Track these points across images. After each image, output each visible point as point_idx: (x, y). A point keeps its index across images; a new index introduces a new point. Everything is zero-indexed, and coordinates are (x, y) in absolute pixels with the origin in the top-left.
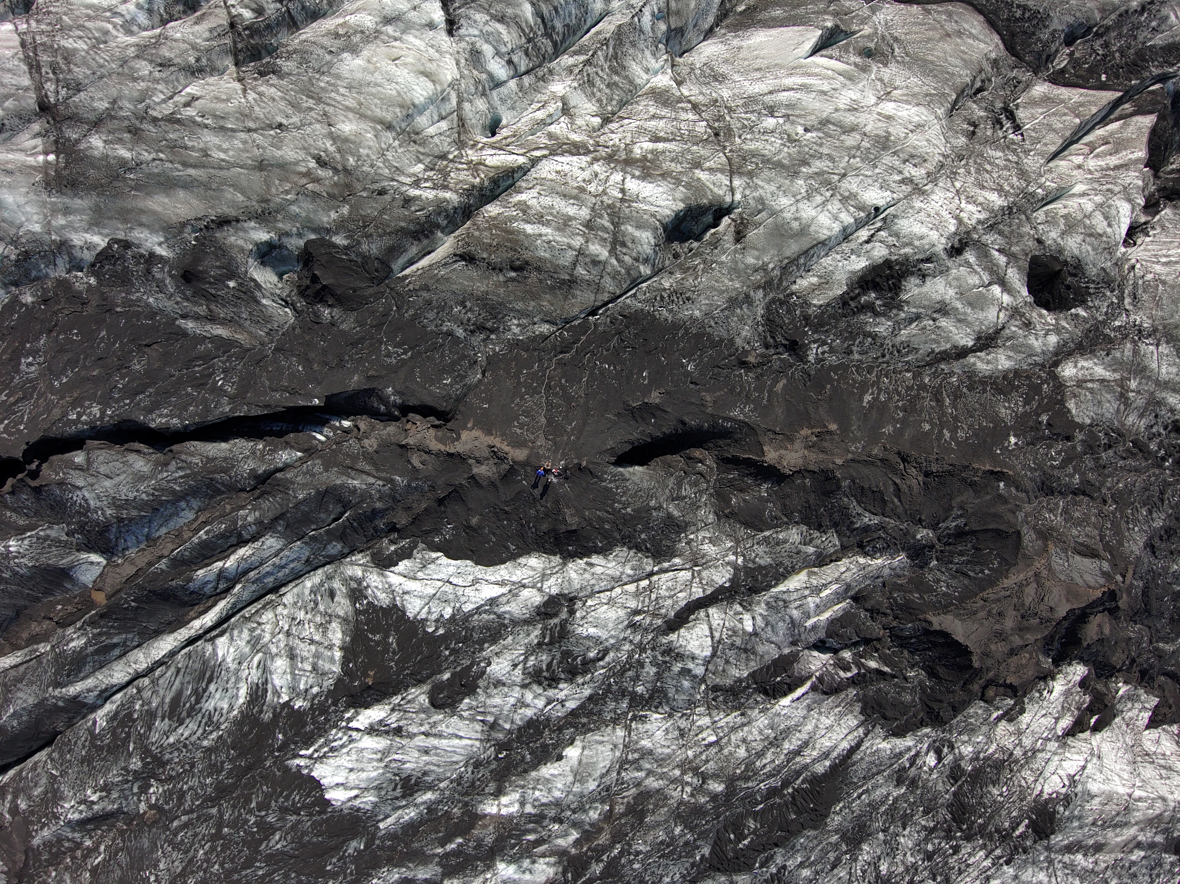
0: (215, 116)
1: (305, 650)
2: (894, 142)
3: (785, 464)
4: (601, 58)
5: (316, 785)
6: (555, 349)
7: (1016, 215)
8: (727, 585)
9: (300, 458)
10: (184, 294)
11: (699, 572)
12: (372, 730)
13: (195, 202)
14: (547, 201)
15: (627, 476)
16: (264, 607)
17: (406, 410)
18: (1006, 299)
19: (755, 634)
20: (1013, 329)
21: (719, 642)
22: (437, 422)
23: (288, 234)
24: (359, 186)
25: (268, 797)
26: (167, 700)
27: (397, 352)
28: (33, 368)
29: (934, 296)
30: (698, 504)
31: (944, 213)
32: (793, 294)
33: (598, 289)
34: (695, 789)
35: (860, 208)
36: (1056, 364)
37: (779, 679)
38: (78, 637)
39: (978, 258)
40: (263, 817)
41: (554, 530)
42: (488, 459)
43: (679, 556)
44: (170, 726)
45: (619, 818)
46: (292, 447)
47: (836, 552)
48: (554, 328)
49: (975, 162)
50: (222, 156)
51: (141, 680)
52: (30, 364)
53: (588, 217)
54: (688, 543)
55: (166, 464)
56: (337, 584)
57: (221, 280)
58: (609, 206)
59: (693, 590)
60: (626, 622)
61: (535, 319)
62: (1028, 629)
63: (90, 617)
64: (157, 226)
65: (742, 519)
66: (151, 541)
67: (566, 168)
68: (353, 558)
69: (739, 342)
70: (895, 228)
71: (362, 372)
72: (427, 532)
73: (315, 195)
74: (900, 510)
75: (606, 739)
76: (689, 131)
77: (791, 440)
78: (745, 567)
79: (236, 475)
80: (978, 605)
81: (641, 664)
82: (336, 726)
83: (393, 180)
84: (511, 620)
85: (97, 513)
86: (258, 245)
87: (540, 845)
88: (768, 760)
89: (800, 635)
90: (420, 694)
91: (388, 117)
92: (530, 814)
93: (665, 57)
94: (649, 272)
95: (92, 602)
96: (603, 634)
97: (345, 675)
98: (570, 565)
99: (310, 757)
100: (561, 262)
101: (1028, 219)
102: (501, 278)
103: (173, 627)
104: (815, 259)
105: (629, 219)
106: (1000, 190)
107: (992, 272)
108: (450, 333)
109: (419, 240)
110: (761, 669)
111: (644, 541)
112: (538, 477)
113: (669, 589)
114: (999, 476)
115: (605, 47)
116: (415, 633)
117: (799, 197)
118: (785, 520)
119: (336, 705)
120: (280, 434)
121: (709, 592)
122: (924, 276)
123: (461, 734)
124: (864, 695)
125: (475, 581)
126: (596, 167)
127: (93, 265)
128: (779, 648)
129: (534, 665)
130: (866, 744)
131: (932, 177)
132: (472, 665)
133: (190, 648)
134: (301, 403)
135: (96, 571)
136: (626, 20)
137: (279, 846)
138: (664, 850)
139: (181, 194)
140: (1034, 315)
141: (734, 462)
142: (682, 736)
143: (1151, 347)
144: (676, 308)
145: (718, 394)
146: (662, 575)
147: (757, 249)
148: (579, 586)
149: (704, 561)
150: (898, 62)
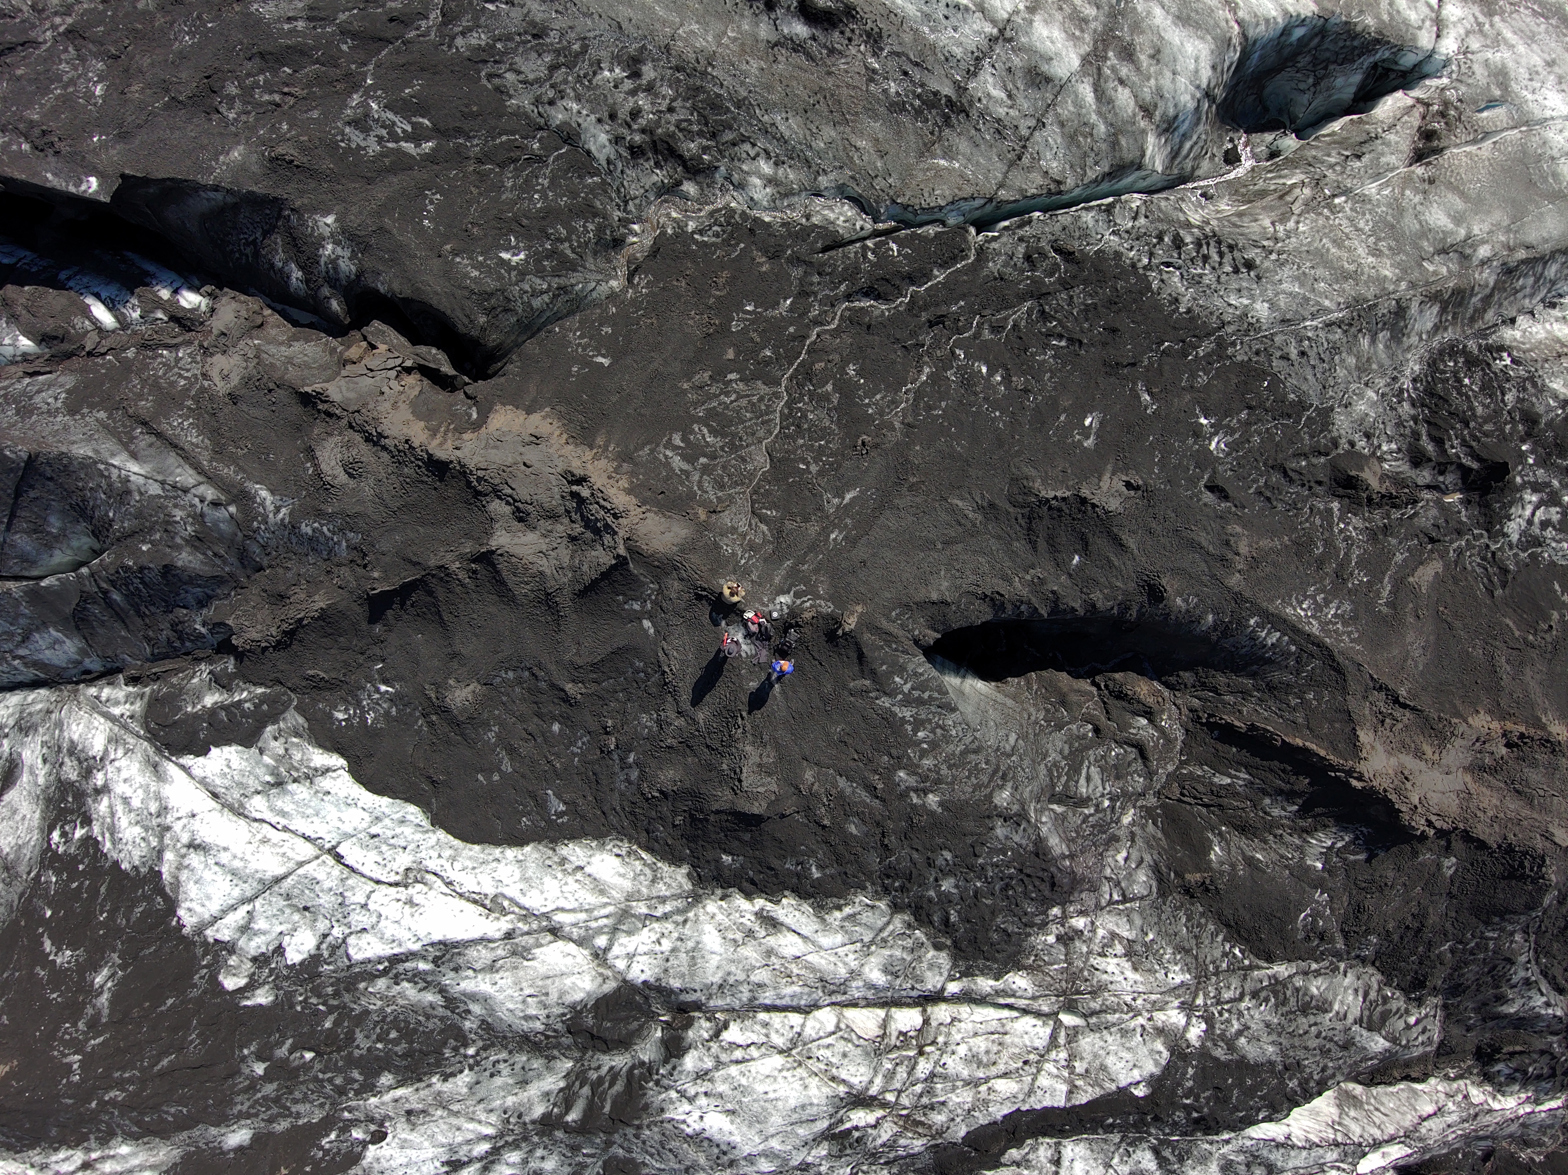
8: (1140, 1092)
9: (22, 358)
11: (1074, 1034)
17: (366, 305)
30: (1115, 830)
32: (1501, 348)
41: (695, 795)
43: (1030, 969)
46: (13, 318)
47: (1422, 1056)
48: (865, 223)
54: (1066, 939)
59: (1043, 1081)
60: (822, 1125)
61: (823, 181)
65: (1228, 912)
68: (106, 692)
69: (1342, 423)
71: (264, 143)
72: (318, 686)
77: (1439, 734)
78: (1203, 1053)
84: (486, 1026)
94: (1160, 168)
96: (744, 1140)
98: (712, 906)
100: (945, 41)
102: (764, 31)
111: (945, 899)
113: (973, 1059)
118: (1340, 945)
121: (1082, 1099)
125: (414, 877)
132: (327, 1124)
134: (50, 179)
141: (1248, 744)
144: (1209, 278)
145: (1266, 543)
146: (964, 1010)
147: (1463, 195)
148: (717, 979)
149: (1095, 1005)
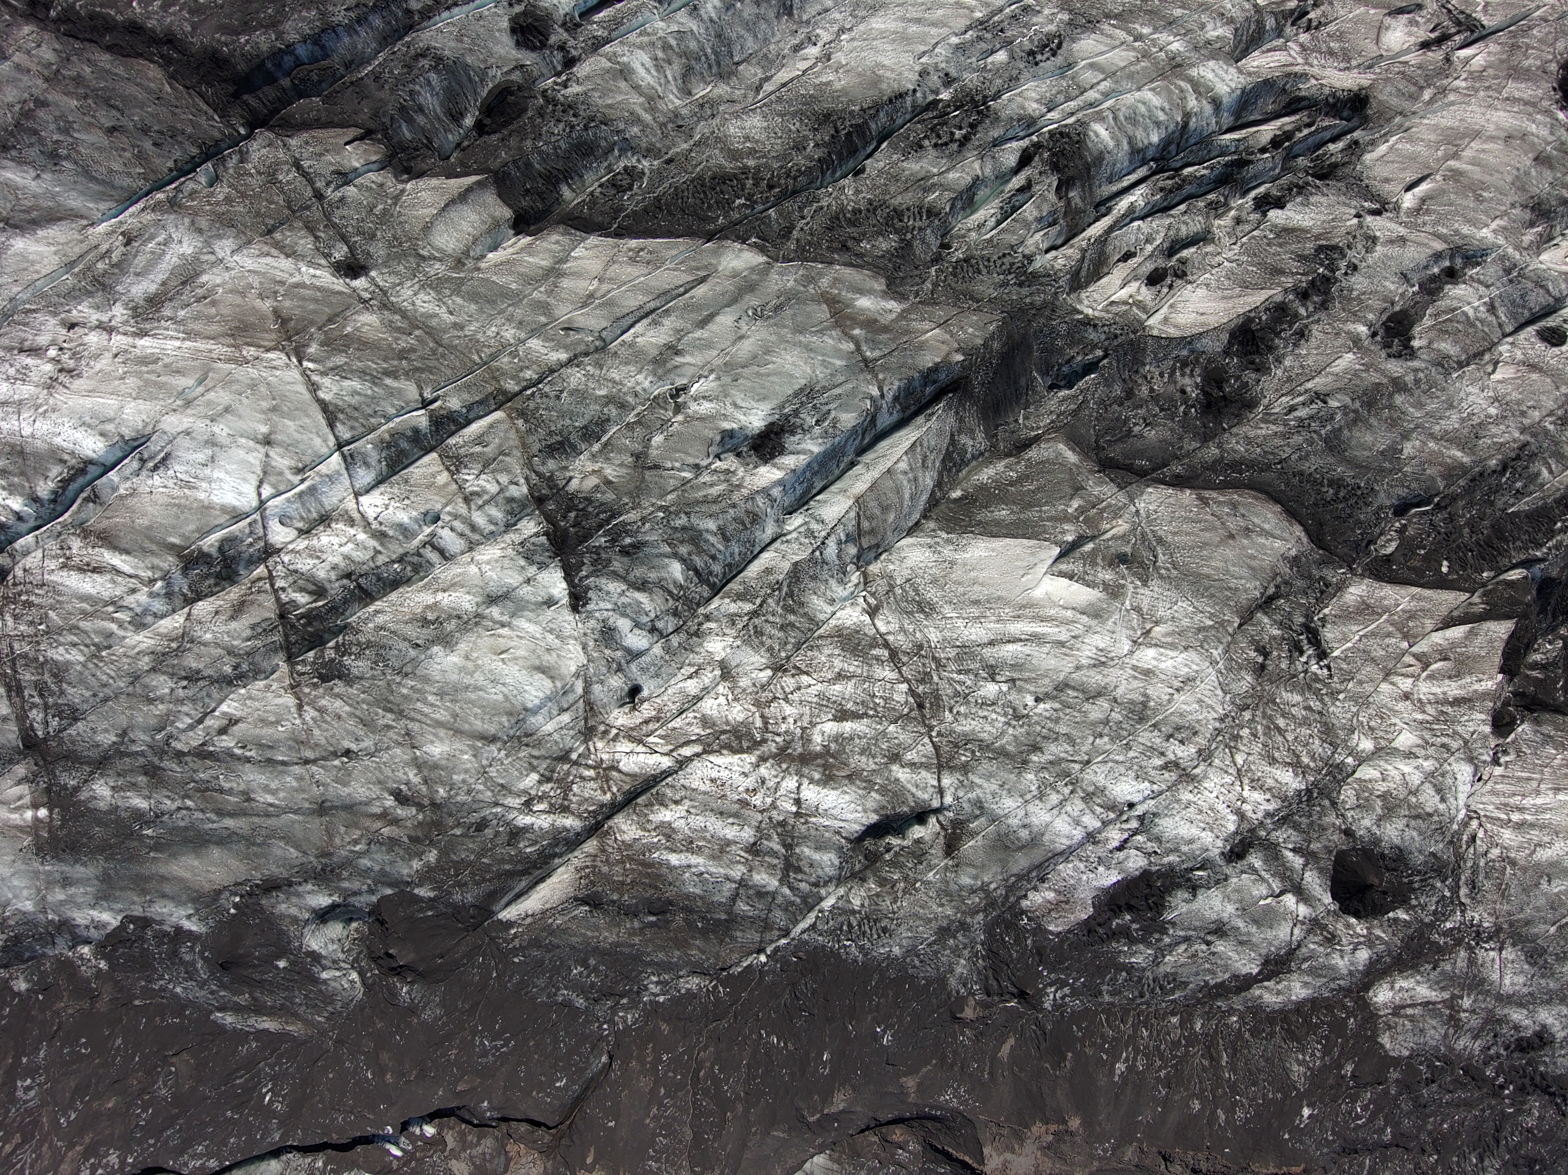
0: (260, 746)
2: (1154, 710)
4: (772, 604)
6: (706, 1016)
7: (1316, 802)
10: (221, 981)
13: (234, 863)
14: (698, 821)
18: (1303, 910)
20: (1312, 946)
23: (355, 894)
24: (451, 821)
27: (495, 1046)
29: (1207, 914)
31: (1221, 807)
33: (765, 928)
35: (1110, 806)
36: (1367, 986)
39: (1265, 861)
46: (359, 1166)
48: (705, 982)
49: (1264, 715)
50: (270, 799)
52: (28, 1089)
53: (752, 840)
57: (268, 960)
58: (779, 823)
61: (681, 972)
64: (184, 897)
67: (724, 773)
69: (952, 984)
70: (1156, 831)
73: (392, 843)
76: (886, 700)
77: (1020, 1137)
83: (497, 804)
86: (318, 910)
91: (492, 728)
93: (856, 576)
101: (1333, 804)
102: (637, 924)
105: (805, 838)
106: (1296, 765)
107: (1283, 877)
108: (566, 1004)
109: (528, 873)
115: (776, 593)
117: (1028, 796)
122: (1194, 889)
126: (763, 770)
127: (103, 944)
131: (1205, 755)
134: (371, 1131)
136: (805, 555)
139: (216, 852)
140: (1340, 926)
141: (945, 1156)
143: (1492, 953)
144: (868, 943)
147: (974, 865)
150: (1161, 577)
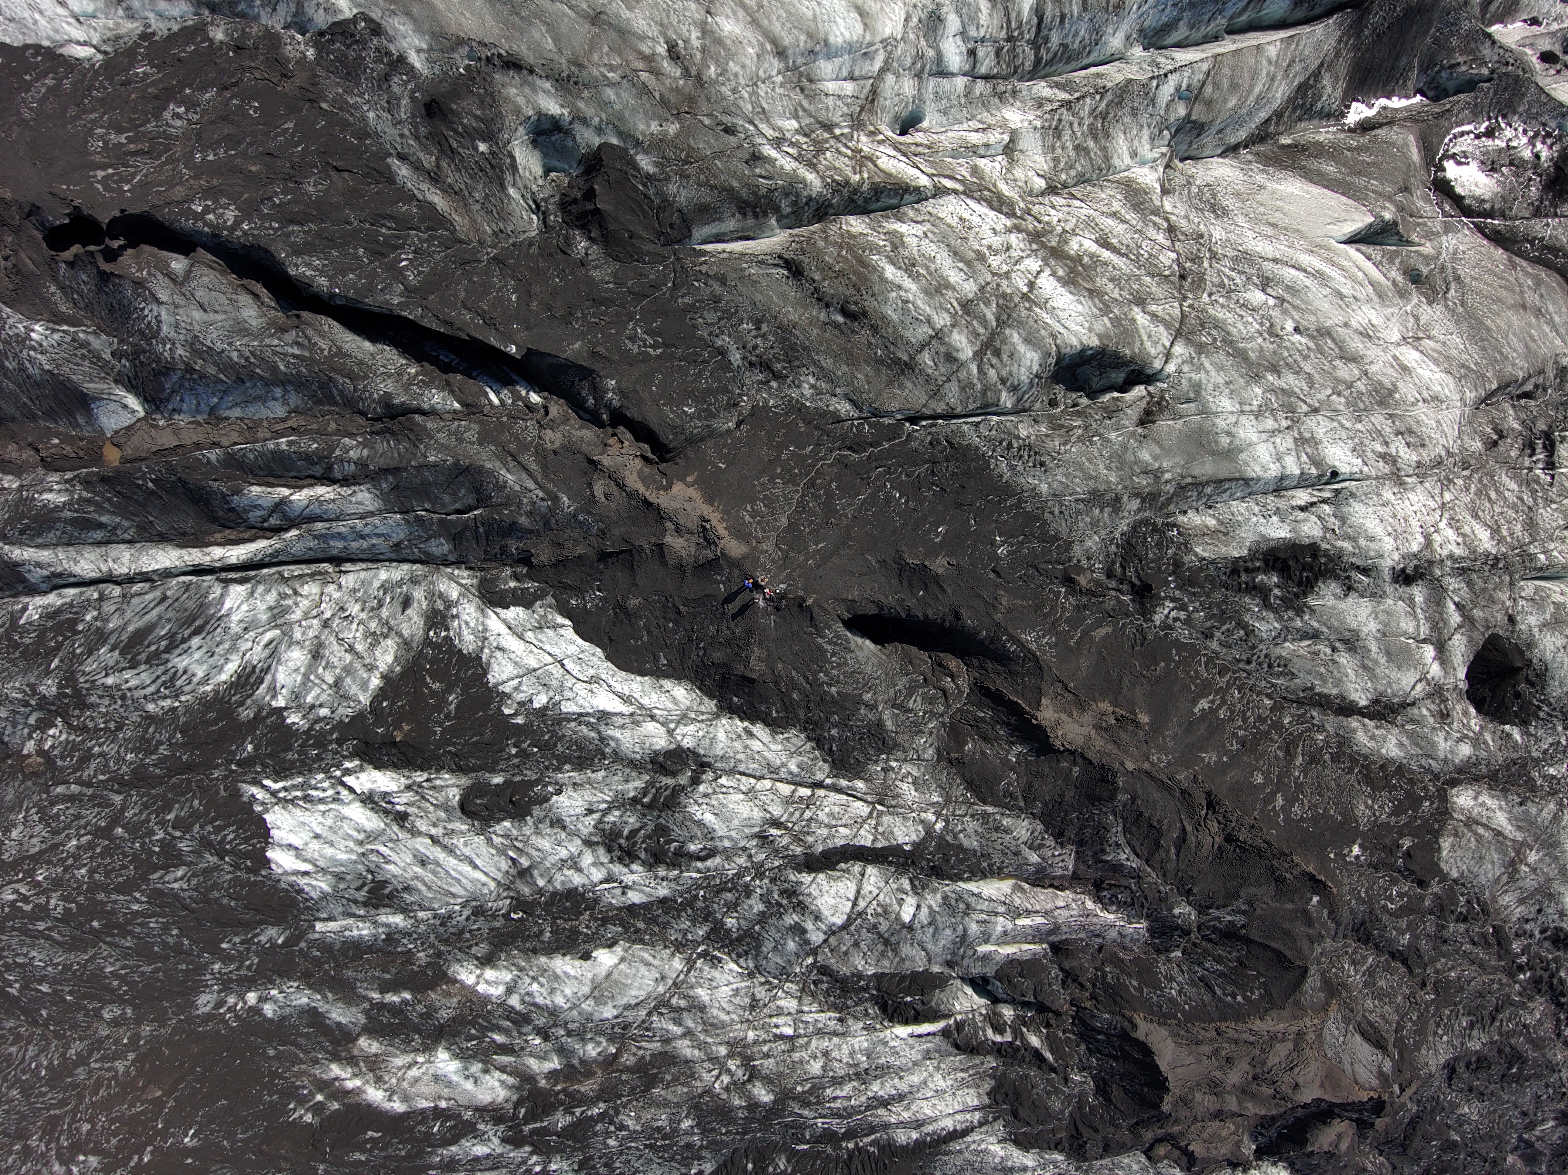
1: (336, 654)
2: (1397, 403)
3: (1060, 733)
4: (1087, 108)
5: (263, 832)
6: (843, 441)
7: (1499, 572)
8: (907, 848)
9: (455, 411)
10: (416, 129)
12: (369, 800)
13: (490, 20)
14: (930, 249)
15: (853, 645)
16: (312, 575)
17: (618, 418)
18: (1435, 670)
19: (910, 928)
20: (1425, 712)
21: (860, 914)
22: (649, 455)
23: (584, 121)
24: (705, 108)
25: (195, 816)
26: (131, 628)
27: (644, 341)
28: (179, 123)
29: (1349, 619)
30: (922, 727)
31: (1415, 524)
32: (1175, 525)
33: (936, 393)
34: (734, 1083)
35: (1316, 462)
36: (1453, 783)
37: (909, 999)
38: (60, 491)
39: (1427, 600)
40: (174, 838)
41: (727, 666)
42: (691, 533)
43: (866, 780)
44: (118, 662)
45: (621, 1071)
46: (452, 392)
47: (1063, 877)
48: (855, 413)
49: (1480, 481)
51: (111, 586)
52: (178, 116)
53: (971, 296)
54: (886, 770)
55: (283, 330)
56: (418, 594)
57: (472, 135)
58: (1004, 295)
59: (862, 832)
60: (757, 829)
61: (838, 390)
62: (1253, 1096)
63: (87, 474)
64: (427, 26)
65: (968, 775)
66: (215, 417)
67: (975, 220)
68: (456, 572)
69: (1077, 551)
70: (1345, 509)
71: (589, 342)
72: (566, 587)
73: (645, 90)
74: (1171, 866)
75: (656, 962)
76: (1151, 255)
77: (1082, 707)
78: (941, 837)
79: (364, 390)
80: (1208, 1035)
81: (748, 892)
82: (326, 771)
83: (751, 122)
84: (615, 752)
85: (164, 345)
86: (541, 116)
87: (505, 1054)
88: (844, 1094)
89: (963, 958)
90: (453, 786)
91: (787, 40)
92: (512, 1007)
93: (1164, 150)
94: (1009, 405)
95: (101, 456)
96: (720, 829)
97: (371, 713)
98: (724, 721)
99: (274, 794)
100: (908, 334)
101: (1512, 584)
102: (823, 316)
103: (185, 540)
104: (1225, 496)
105: (1020, 324)
106: (1495, 531)
107: (1434, 626)
108: (723, 352)
109: (745, 215)
110: (894, 975)
111: (832, 738)
112: (744, 588)
113: (831, 815)
114: (1318, 886)
115: (1098, 97)
116: (486, 706)
117: (1247, 408)
118: (1022, 804)
119: (340, 745)
120: (446, 368)
121: (879, 845)
122: (1350, 588)
123: (478, 862)
124: (1004, 1074)
125: (595, 680)
126: (1014, 239)
127: (321, 34)
128: (929, 960)
129: (614, 823)
130: (975, 1136)
131: (1422, 470)
132: (537, 782)
133: (194, 579)
134: (493, 341)
135: (126, 420)
136: (1143, 77)
137: (176, 886)
138: (656, 1139)
140: (1459, 708)
141: (995, 698)
142: (752, 1008)
144: (1020, 468)
145: (1020, 602)
146: (832, 794)
147: (1161, 446)
148: (721, 754)
149: (894, 803)
150: (1447, 306)
